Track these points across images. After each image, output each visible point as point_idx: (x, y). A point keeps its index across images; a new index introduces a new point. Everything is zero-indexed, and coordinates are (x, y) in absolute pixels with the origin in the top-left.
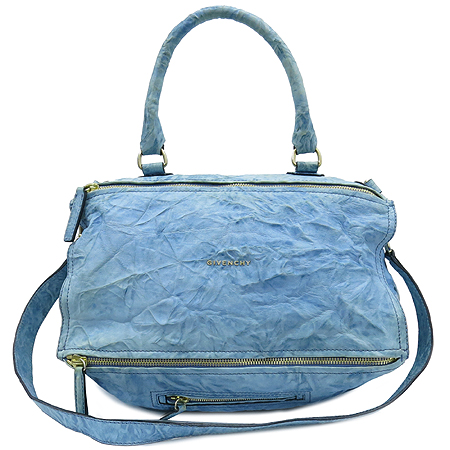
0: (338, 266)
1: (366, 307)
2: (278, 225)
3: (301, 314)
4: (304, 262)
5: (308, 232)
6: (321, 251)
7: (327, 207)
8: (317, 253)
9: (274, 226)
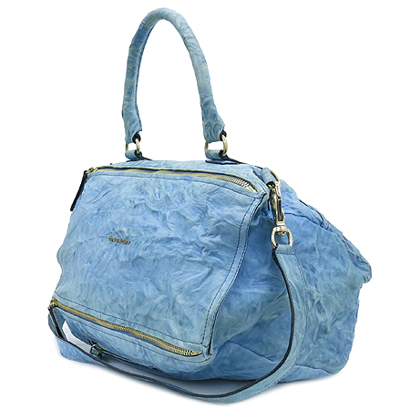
0: (179, 255)
1: (188, 297)
2: (157, 212)
3: (146, 294)
4: (158, 248)
5: (171, 220)
6: (172, 239)
7: (195, 196)
8: (170, 240)
9: (154, 212)
